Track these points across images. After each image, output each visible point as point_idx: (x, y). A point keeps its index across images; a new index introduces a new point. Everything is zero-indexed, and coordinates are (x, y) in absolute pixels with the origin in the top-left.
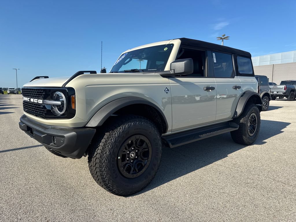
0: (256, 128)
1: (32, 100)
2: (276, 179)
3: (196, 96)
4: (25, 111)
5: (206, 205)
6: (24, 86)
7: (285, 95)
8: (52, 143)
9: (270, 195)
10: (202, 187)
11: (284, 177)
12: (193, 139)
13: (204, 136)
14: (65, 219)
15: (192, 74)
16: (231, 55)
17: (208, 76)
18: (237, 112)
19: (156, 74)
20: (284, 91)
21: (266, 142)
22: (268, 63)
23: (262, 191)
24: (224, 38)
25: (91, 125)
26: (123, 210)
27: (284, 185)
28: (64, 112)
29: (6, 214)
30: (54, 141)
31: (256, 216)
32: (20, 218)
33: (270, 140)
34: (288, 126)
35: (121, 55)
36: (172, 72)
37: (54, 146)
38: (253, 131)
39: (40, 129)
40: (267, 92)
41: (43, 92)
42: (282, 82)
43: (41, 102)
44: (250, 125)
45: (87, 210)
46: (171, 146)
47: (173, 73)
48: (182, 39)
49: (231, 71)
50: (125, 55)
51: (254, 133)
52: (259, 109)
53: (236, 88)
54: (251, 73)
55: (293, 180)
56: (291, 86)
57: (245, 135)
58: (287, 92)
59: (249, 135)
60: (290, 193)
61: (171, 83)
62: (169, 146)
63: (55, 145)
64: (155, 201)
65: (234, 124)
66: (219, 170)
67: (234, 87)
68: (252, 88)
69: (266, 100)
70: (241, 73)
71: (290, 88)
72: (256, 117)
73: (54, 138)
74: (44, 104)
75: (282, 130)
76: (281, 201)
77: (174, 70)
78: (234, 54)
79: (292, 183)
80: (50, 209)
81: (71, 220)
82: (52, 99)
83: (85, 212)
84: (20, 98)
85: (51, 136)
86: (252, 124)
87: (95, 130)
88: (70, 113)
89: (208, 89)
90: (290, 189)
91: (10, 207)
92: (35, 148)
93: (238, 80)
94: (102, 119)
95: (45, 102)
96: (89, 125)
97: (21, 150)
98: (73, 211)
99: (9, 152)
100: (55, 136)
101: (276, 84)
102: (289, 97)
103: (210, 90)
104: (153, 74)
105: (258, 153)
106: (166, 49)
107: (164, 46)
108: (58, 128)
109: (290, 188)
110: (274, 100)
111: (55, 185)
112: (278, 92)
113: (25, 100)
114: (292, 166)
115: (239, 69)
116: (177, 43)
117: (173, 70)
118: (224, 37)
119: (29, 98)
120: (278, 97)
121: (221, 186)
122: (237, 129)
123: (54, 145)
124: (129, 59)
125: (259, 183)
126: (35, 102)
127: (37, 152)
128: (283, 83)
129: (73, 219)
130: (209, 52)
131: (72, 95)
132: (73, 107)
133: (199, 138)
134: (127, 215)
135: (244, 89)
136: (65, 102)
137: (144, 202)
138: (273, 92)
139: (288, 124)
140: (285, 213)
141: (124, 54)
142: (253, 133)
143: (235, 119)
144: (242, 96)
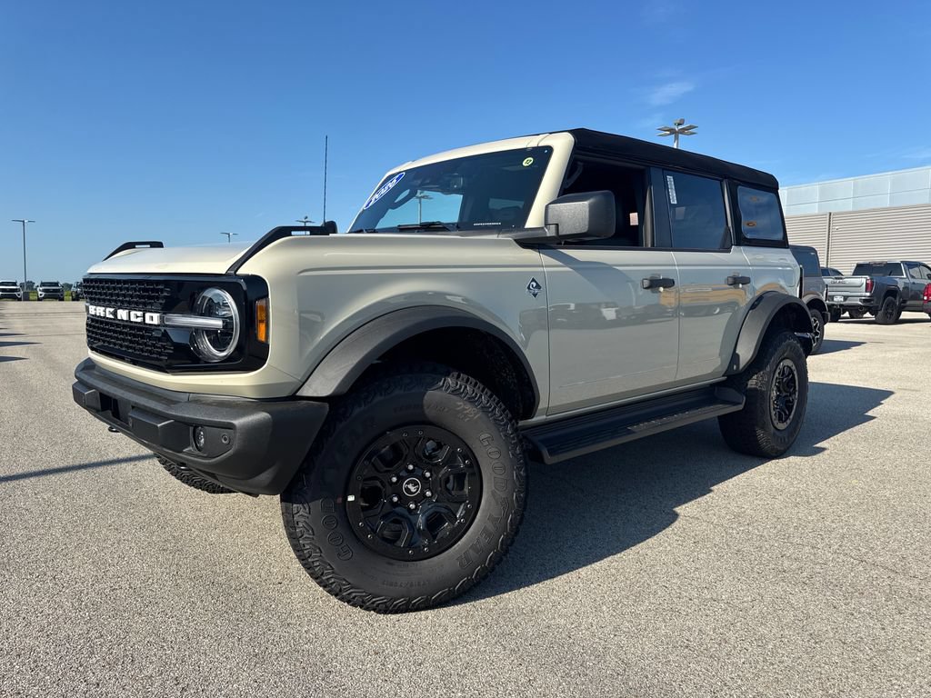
0: (794, 407)
1: (122, 314)
2: (865, 558)
3: (603, 305)
4: (92, 349)
5: (666, 636)
6: (91, 271)
7: (868, 306)
8: (190, 448)
9: (853, 606)
10: (648, 584)
11: (889, 551)
12: (612, 438)
13: (643, 430)
14: (237, 681)
15: (613, 237)
16: (721, 181)
17: (653, 245)
18: (738, 356)
19: (502, 237)
20: (864, 294)
21: (823, 449)
22: (815, 209)
23: (828, 593)
24: (682, 131)
25: (315, 391)
26: (412, 654)
27: (893, 575)
28: (232, 350)
29: (49, 668)
30: (196, 438)
31: (820, 666)
32: (94, 680)
33: (837, 443)
34: (887, 400)
35: (385, 178)
36: (550, 232)
37: (198, 456)
38: (786, 414)
39: (152, 404)
40: (817, 297)
41: (162, 291)
42: (859, 266)
43: (156, 321)
44: (778, 396)
45: (303, 656)
46: (549, 459)
47: (554, 235)
48: (578, 133)
49: (722, 231)
50: (397, 179)
51: (788, 421)
52: (803, 346)
53: (737, 281)
54: (779, 237)
55: (917, 560)
56: (886, 280)
57: (762, 428)
58: (875, 299)
59: (775, 428)
60: (913, 599)
61: (546, 266)
62: (540, 458)
63: (201, 454)
64: (507, 626)
65: (731, 393)
66: (693, 534)
67: (731, 281)
68: (782, 283)
69: (815, 321)
70: (748, 236)
71: (883, 284)
72: (795, 373)
73: (197, 431)
74: (167, 326)
75: (870, 413)
76: (887, 622)
77: (557, 225)
78: (729, 178)
79: (914, 569)
80: (187, 653)
81: (256, 685)
82: (193, 310)
83: (297, 660)
84: (36, 314)
85: (185, 423)
86: (784, 394)
87: (327, 405)
88: (250, 355)
89: (655, 283)
90: (912, 587)
91: (58, 649)
92: (109, 469)
93: (740, 258)
94: (347, 372)
95: (168, 320)
96: (307, 391)
97: (66, 475)
98: (260, 659)
99: (27, 481)
100: (202, 426)
101: (840, 273)
102: (880, 313)
103: (662, 289)
104: (494, 237)
105: (804, 480)
106: (527, 162)
107: (523, 153)
108: (211, 400)
109: (913, 584)
110: (836, 321)
111: (191, 579)
112: (846, 298)
113: (96, 315)
114: (911, 520)
115: (744, 227)
116: (561, 146)
117: (553, 227)
118: (680, 127)
119: (112, 310)
120: (847, 314)
121: (704, 579)
122: (741, 407)
123: (197, 452)
124: (407, 192)
125: (818, 571)
126: (133, 319)
127: (117, 482)
128: (861, 269)
129: (264, 682)
130: (655, 173)
131: (259, 299)
132: (262, 337)
133: (629, 434)
134: (428, 669)
135: (759, 285)
136: (236, 320)
137: (476, 628)
138: (832, 297)
139: (887, 394)
140: (905, 659)
141: (393, 176)
142: (785, 421)
143: (734, 378)
144: (753, 307)
